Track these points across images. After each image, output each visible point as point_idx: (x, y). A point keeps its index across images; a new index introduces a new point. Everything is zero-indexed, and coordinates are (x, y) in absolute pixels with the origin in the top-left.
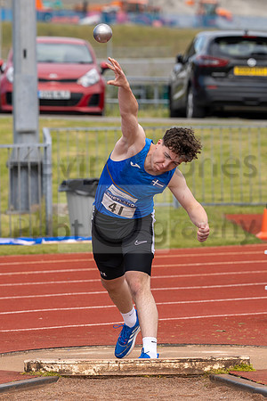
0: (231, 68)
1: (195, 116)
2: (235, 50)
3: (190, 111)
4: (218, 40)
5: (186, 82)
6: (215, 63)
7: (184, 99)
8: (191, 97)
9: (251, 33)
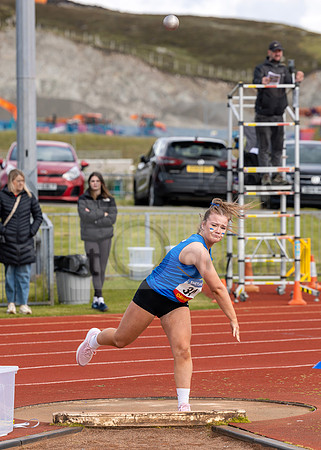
0: (185, 166)
1: (155, 204)
2: (187, 152)
3: (152, 200)
4: (174, 144)
5: (148, 178)
6: (172, 162)
7: (147, 191)
8: (152, 190)
9: (200, 139)
